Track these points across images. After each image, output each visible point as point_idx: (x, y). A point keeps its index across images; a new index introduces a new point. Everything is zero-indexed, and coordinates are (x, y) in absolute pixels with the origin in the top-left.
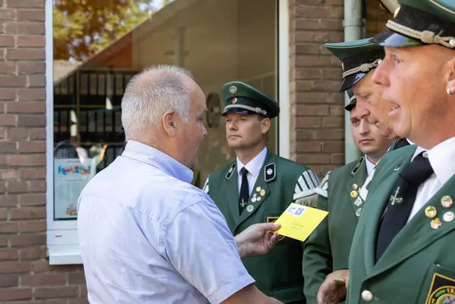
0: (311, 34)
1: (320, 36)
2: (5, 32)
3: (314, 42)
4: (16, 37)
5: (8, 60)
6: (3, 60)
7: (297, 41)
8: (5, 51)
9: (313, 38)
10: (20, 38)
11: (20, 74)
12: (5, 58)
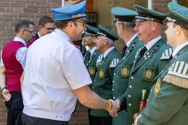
0: (160, 3)
1: (163, 4)
2: (47, 2)
3: (161, 6)
4: (51, 4)
5: (48, 12)
6: (46, 12)
7: (154, 6)
8: (48, 9)
9: (161, 4)
10: (53, 5)
11: (53, 17)
12: (47, 11)
